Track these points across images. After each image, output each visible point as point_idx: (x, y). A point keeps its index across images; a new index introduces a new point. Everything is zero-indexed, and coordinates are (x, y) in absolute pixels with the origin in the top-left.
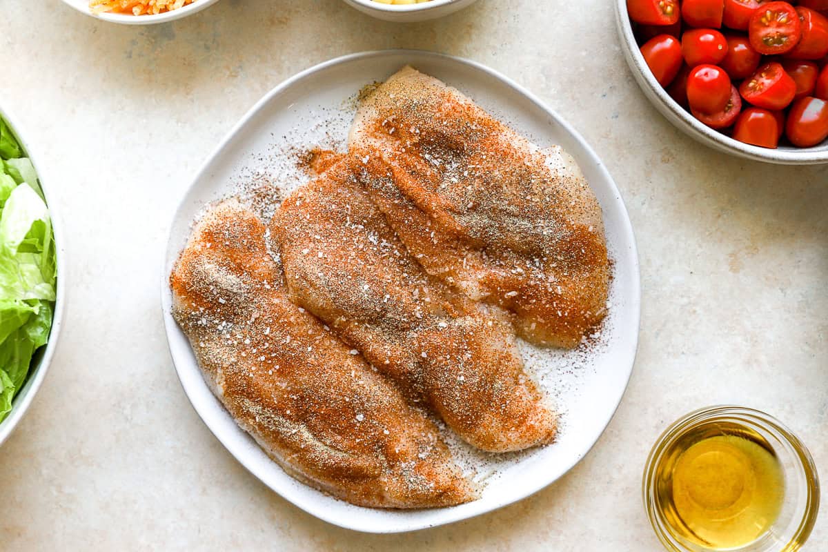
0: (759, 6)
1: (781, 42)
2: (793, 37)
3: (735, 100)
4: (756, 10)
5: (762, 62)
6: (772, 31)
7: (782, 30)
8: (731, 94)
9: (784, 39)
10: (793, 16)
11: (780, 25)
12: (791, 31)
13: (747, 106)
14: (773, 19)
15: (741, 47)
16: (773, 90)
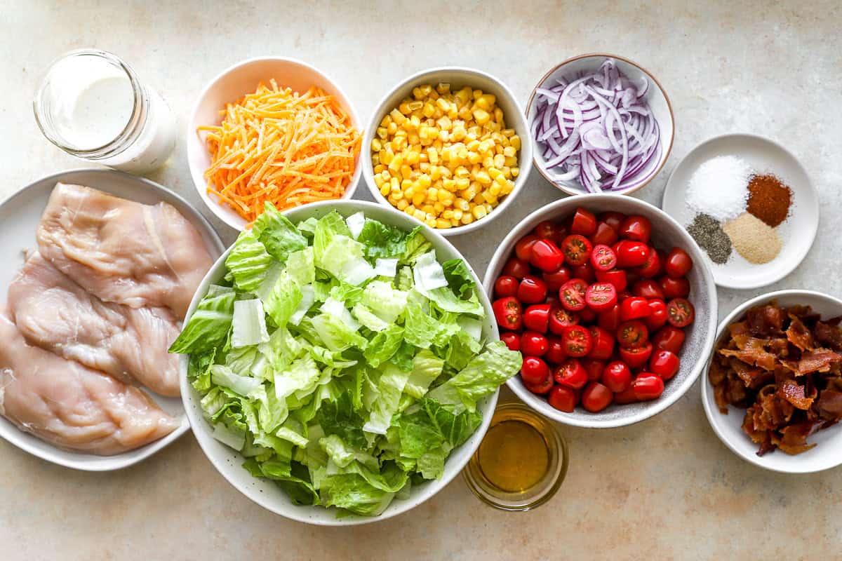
0: (570, 325)
1: (579, 351)
2: (585, 350)
3: (550, 379)
4: (567, 327)
5: (568, 359)
6: (574, 342)
7: (580, 344)
8: (548, 375)
9: (581, 350)
10: (587, 337)
11: (579, 341)
12: (585, 345)
13: (556, 384)
14: (575, 336)
15: (557, 346)
16: (572, 379)
